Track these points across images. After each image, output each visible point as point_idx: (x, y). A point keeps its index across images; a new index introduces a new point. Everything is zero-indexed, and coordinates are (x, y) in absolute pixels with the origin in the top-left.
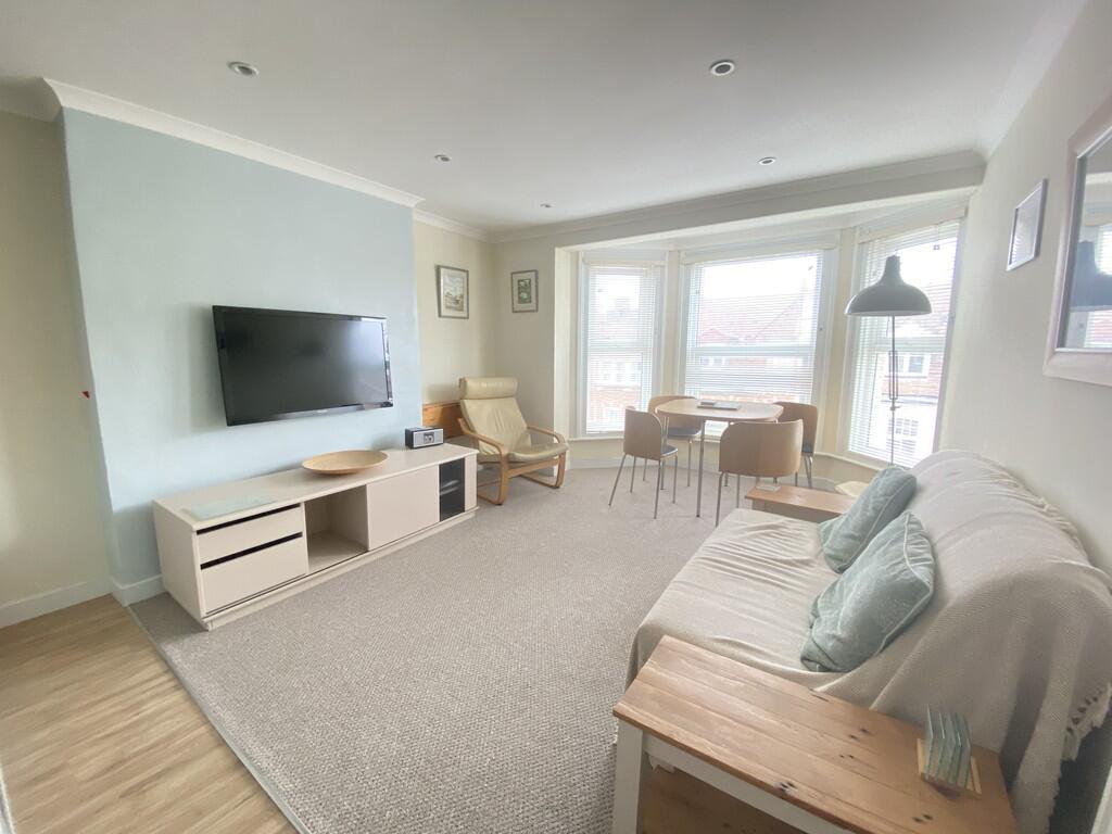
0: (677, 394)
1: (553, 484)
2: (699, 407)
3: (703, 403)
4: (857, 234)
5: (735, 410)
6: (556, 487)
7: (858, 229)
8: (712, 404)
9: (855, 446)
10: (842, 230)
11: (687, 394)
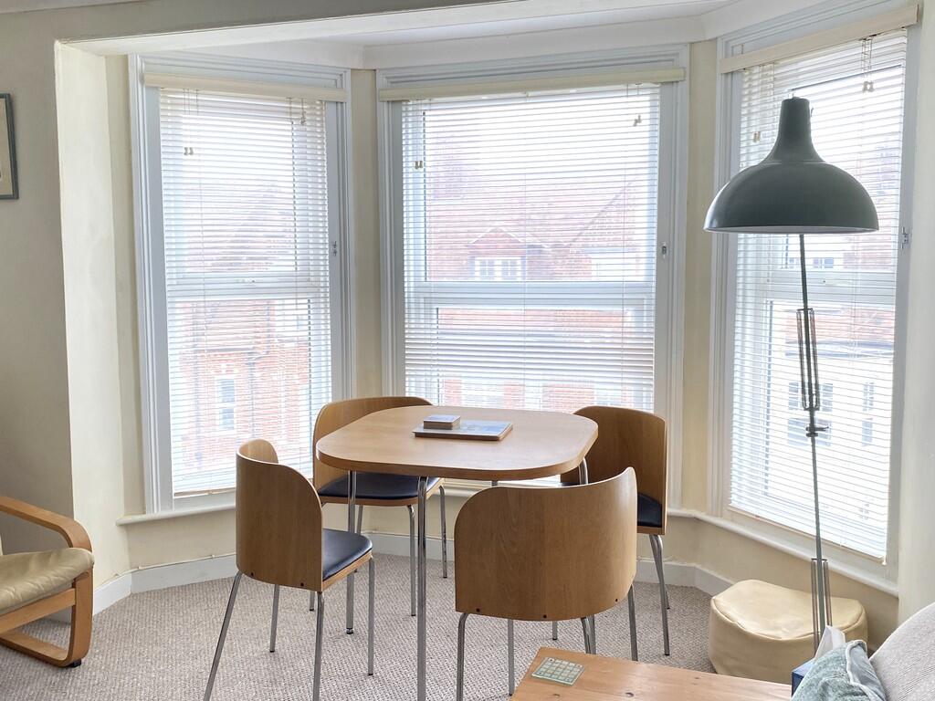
0: (390, 393)
1: (63, 657)
2: (419, 435)
3: (428, 425)
4: (720, 55)
5: (494, 439)
6: (72, 664)
7: (720, 45)
8: (448, 426)
9: (743, 497)
10: (692, 43)
11: (410, 392)
